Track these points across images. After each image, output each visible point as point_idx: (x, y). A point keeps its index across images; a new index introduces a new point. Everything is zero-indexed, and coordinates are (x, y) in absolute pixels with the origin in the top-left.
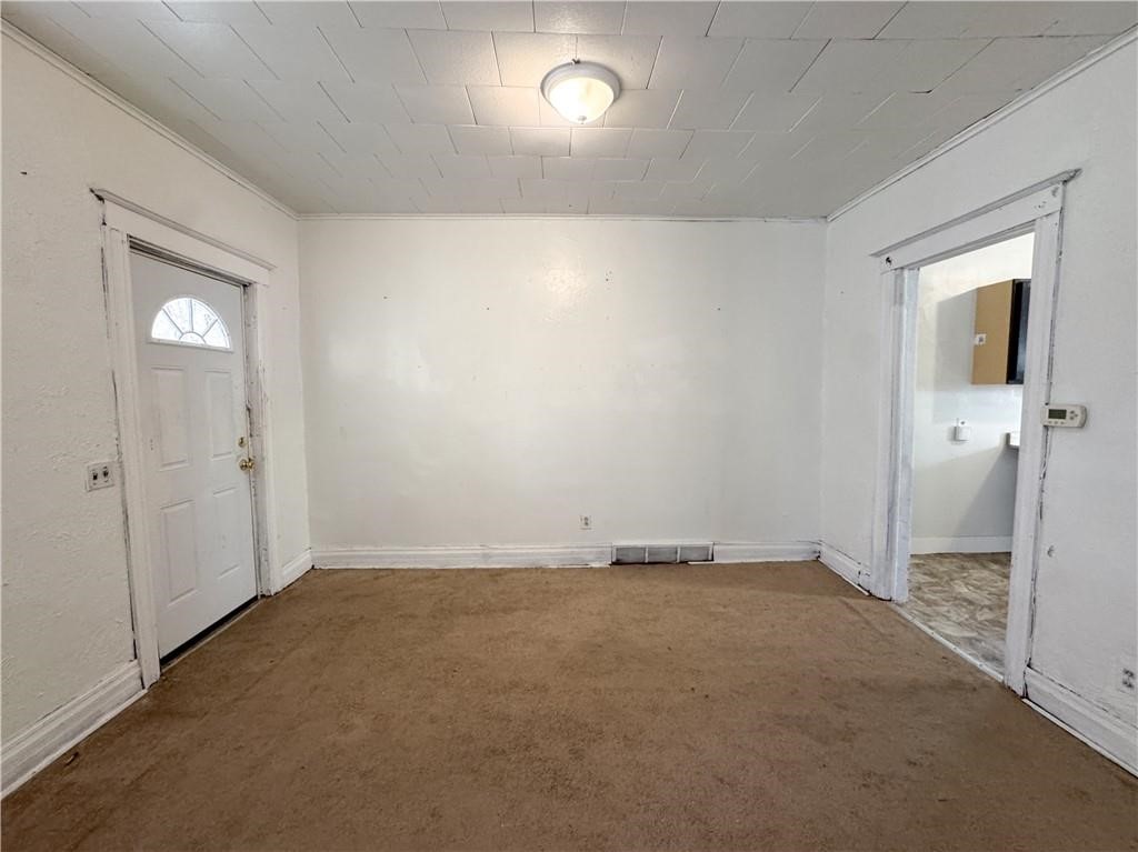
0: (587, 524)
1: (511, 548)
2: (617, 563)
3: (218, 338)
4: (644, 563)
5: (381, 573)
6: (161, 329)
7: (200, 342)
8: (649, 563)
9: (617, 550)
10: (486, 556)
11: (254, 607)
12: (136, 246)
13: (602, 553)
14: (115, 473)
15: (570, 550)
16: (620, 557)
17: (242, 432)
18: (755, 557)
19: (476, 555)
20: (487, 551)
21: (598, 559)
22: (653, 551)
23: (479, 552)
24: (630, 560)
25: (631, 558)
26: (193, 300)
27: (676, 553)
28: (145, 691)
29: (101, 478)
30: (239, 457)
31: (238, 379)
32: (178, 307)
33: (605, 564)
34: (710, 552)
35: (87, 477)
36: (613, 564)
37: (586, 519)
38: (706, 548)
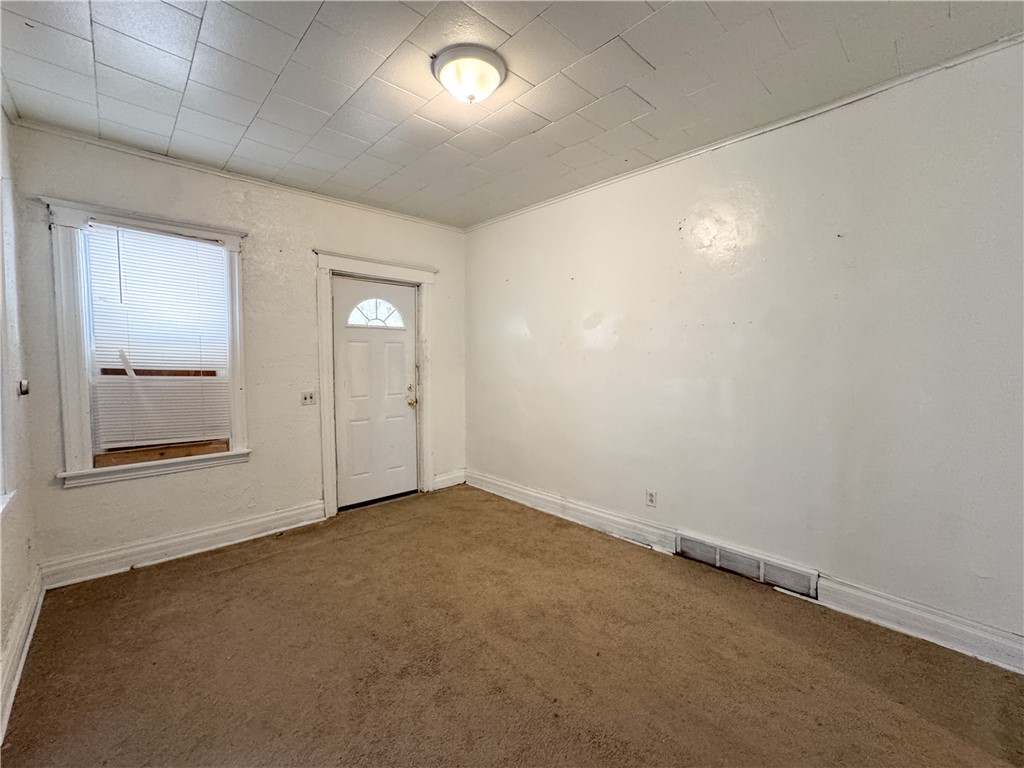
0: (651, 501)
1: (582, 506)
2: (681, 554)
3: (396, 321)
4: (714, 566)
5: (493, 498)
6: (355, 318)
7: (382, 324)
8: (721, 568)
9: (682, 539)
10: (564, 508)
11: (412, 495)
12: (335, 273)
13: (665, 537)
14: (316, 397)
15: (633, 524)
16: (685, 549)
17: (410, 380)
18: (900, 624)
19: (556, 503)
20: (564, 503)
21: (660, 543)
22: (724, 554)
23: (558, 501)
24: (698, 557)
25: (697, 554)
26: (379, 300)
27: (759, 567)
28: (325, 519)
29: (309, 400)
30: (407, 397)
31: (410, 346)
32: (368, 305)
33: (669, 551)
34: (813, 586)
35: (300, 398)
36: (677, 554)
37: (651, 495)
38: (805, 578)
